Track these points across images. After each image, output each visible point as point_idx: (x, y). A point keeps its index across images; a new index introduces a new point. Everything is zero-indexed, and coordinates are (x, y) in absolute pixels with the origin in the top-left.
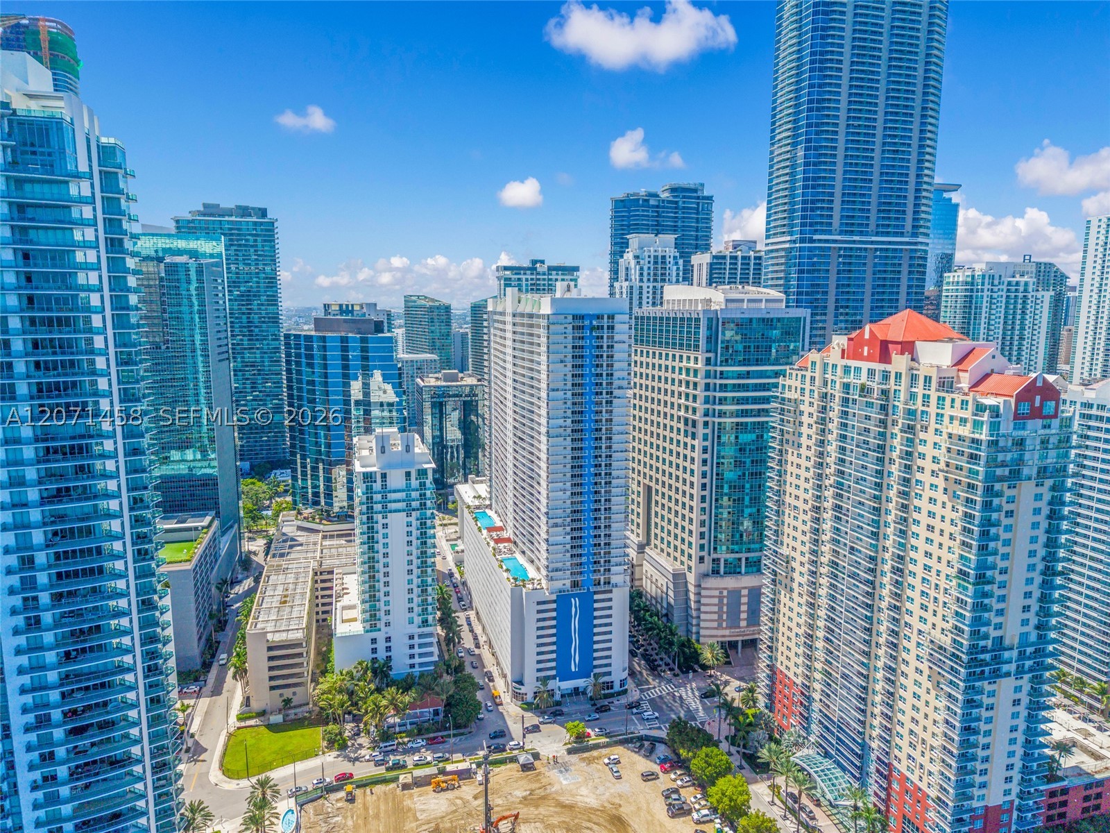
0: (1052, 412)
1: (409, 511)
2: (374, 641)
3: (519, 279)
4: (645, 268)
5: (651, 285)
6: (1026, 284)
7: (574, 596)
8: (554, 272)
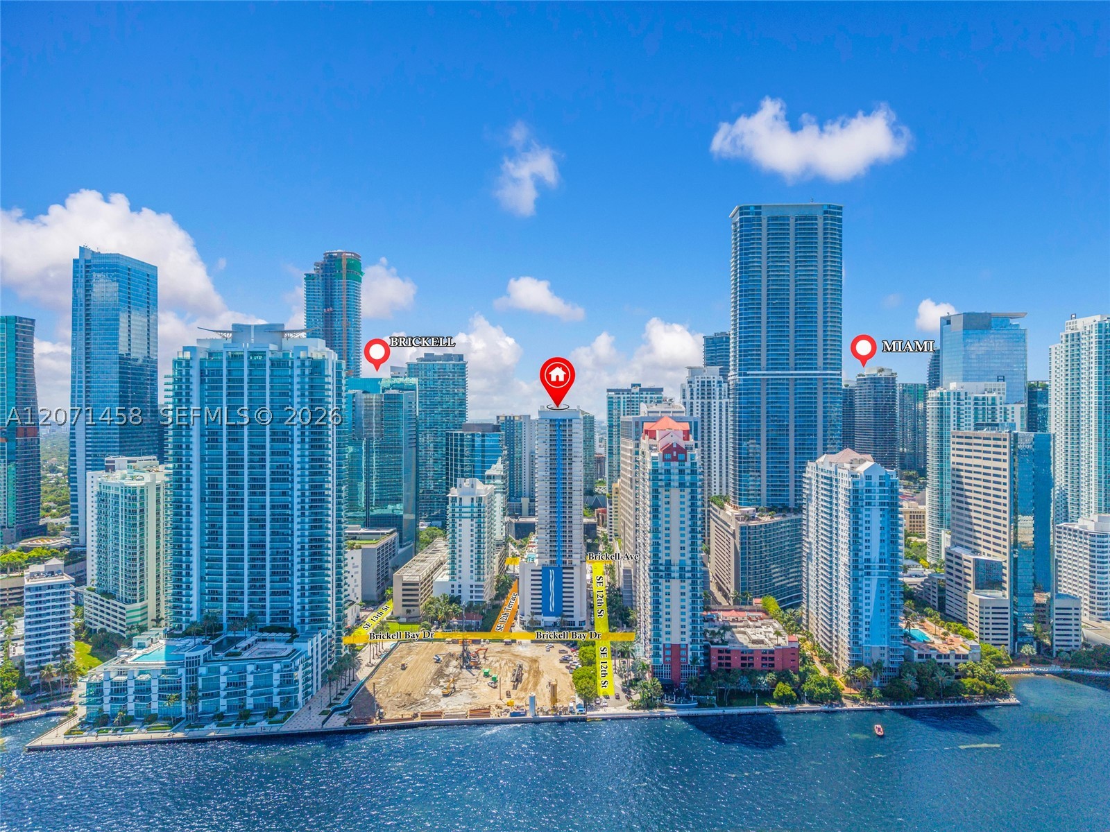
0: (683, 458)
1: (472, 518)
2: (453, 586)
3: (619, 398)
4: (695, 390)
5: (700, 401)
6: (993, 399)
7: (551, 568)
8: (644, 393)
